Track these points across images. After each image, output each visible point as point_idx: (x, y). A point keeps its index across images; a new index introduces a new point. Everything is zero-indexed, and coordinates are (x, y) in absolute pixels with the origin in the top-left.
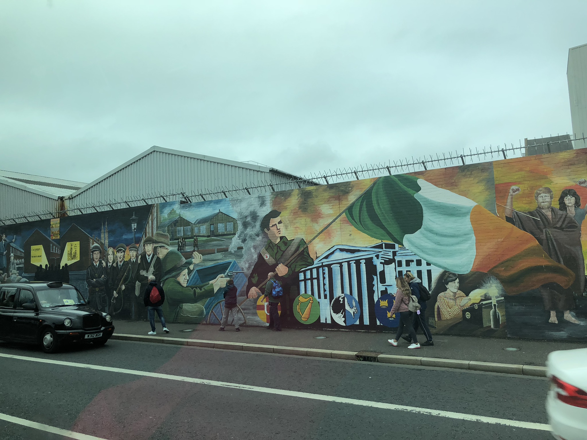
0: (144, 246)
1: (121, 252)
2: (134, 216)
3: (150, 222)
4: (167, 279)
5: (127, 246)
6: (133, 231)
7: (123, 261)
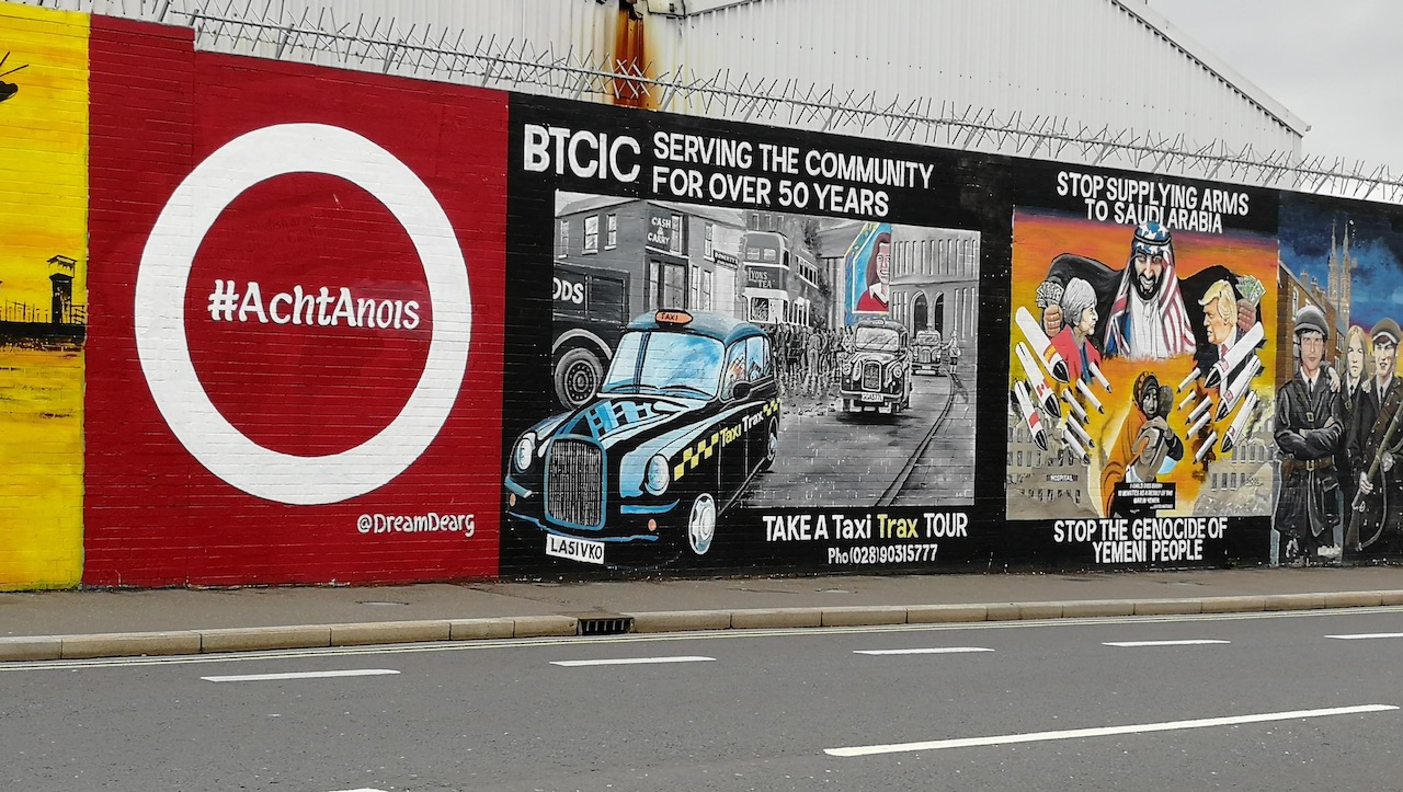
1: (1386, 347)
7: (1392, 375)
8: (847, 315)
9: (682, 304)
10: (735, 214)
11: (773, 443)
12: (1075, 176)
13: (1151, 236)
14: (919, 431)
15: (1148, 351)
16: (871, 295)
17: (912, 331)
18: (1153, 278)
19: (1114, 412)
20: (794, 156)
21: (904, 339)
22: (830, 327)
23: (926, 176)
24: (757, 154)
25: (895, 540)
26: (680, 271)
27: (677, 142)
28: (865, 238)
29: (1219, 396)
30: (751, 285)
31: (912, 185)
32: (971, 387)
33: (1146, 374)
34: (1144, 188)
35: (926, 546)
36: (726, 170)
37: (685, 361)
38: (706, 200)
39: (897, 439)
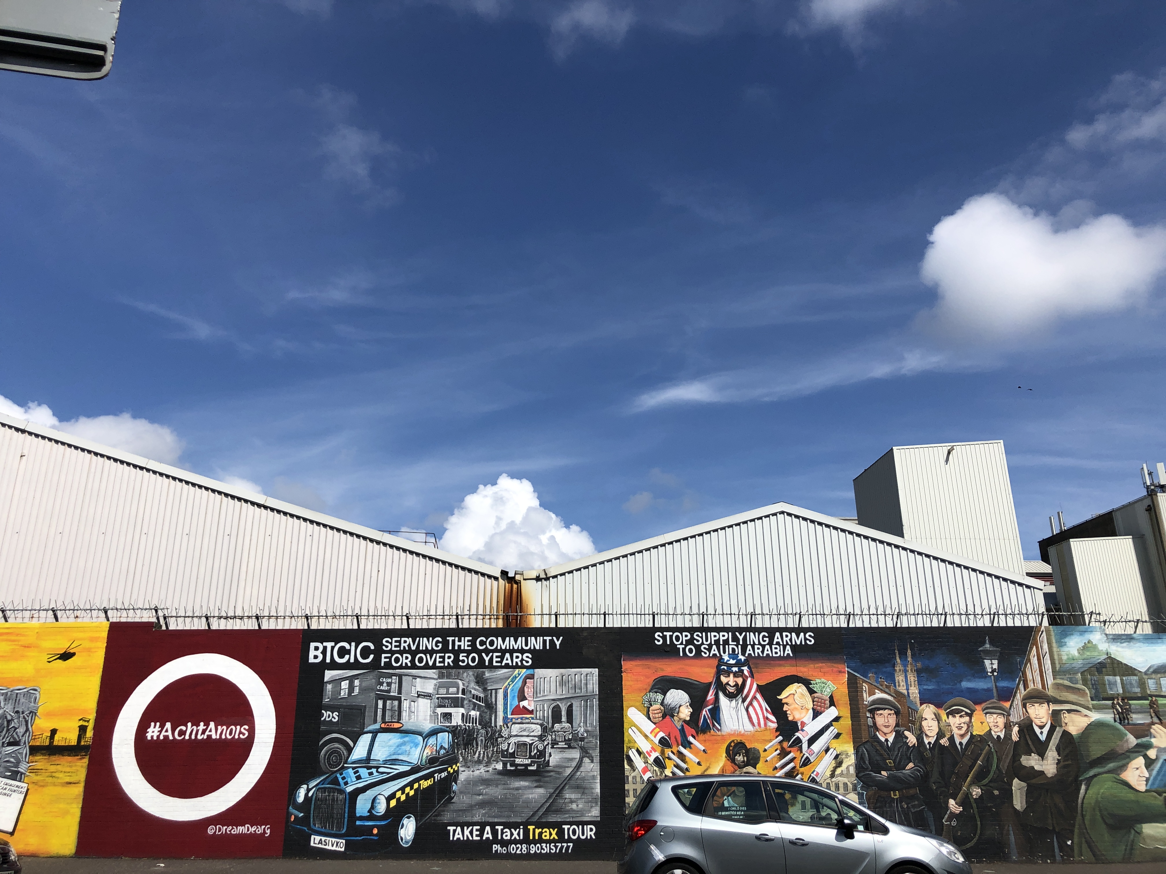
0: (1024, 706)
1: (961, 716)
2: (987, 646)
3: (1034, 661)
4: (1095, 776)
5: (976, 703)
6: (989, 674)
7: (969, 734)
8: (505, 719)
9: (397, 718)
10: (431, 673)
11: (455, 787)
12: (668, 634)
13: (732, 662)
14: (557, 778)
15: (736, 727)
16: (521, 707)
17: (550, 724)
18: (736, 685)
19: (710, 764)
20: (468, 641)
21: (544, 729)
22: (493, 725)
23: (558, 643)
24: (445, 643)
25: (541, 841)
26: (396, 703)
27: (396, 642)
28: (516, 677)
29: (801, 752)
30: (440, 706)
31: (548, 648)
32: (596, 753)
33: (735, 741)
34: (724, 636)
35: (565, 845)
36: (426, 652)
37: (398, 746)
38: (414, 666)
39: (541, 784)
